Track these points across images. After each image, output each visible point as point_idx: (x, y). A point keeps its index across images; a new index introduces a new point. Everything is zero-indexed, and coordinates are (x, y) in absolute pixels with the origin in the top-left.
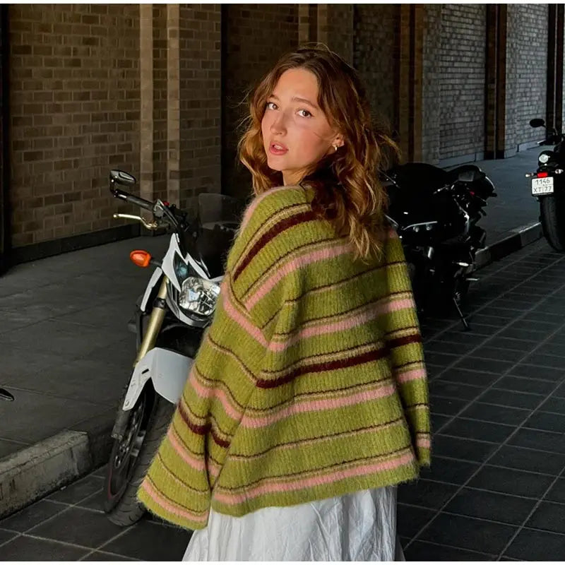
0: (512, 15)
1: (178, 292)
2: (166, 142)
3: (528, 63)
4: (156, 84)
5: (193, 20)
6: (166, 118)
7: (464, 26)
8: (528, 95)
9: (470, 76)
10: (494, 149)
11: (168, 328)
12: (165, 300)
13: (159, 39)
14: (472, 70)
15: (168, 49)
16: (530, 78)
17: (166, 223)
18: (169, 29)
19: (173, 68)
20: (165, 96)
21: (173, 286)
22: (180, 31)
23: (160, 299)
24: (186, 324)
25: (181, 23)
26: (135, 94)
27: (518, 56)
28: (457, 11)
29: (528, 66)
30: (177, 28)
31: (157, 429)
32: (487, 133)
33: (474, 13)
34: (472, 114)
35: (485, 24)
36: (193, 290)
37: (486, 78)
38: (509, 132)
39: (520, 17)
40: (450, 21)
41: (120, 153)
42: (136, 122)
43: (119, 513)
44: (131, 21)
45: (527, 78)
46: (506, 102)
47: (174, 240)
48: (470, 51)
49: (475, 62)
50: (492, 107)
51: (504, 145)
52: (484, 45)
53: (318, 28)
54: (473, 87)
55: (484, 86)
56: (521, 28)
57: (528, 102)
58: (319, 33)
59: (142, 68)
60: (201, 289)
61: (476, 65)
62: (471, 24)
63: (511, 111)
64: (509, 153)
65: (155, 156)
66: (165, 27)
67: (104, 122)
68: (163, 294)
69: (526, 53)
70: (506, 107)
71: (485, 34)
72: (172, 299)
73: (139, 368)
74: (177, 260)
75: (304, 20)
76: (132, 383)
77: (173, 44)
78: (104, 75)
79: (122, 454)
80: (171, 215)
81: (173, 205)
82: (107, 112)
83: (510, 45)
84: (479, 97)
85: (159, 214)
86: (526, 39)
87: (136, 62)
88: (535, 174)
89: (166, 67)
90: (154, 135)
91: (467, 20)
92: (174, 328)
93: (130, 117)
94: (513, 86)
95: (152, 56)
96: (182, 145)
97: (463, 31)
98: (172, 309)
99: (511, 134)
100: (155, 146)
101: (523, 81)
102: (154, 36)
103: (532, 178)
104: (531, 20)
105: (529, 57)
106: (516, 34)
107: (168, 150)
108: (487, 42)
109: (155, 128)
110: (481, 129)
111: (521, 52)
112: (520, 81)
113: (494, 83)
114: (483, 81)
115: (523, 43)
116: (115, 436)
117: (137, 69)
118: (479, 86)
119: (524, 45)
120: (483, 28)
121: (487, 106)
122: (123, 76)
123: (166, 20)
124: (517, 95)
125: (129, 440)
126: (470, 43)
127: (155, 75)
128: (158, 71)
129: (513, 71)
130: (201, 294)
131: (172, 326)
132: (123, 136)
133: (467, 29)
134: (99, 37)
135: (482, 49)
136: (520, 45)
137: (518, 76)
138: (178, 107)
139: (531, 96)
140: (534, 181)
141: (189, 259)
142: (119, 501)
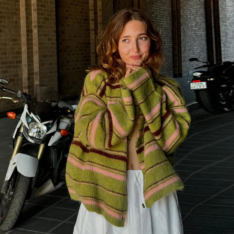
0: (183, 16)
1: (28, 129)
2: (33, 73)
3: (191, 37)
4: (28, 48)
5: (44, 21)
6: (33, 62)
7: (162, 21)
8: (192, 50)
9: (166, 42)
10: (178, 73)
11: (24, 145)
12: (22, 133)
13: (29, 29)
14: (166, 40)
15: (33, 33)
16: (192, 43)
17: (22, 100)
18: (33, 25)
19: (35, 41)
20: (32, 53)
21: (26, 127)
22: (38, 26)
23: (21, 133)
24: (32, 143)
25: (38, 22)
26: (19, 53)
27: (186, 34)
28: (159, 15)
29: (191, 38)
30: (36, 24)
31: (19, 188)
32: (174, 66)
33: (166, 16)
34: (167, 59)
35: (171, 20)
36: (34, 128)
37: (173, 43)
38: (184, 66)
39: (187, 17)
40: (156, 19)
41: (13, 78)
42: (20, 64)
43: (4, 225)
44: (16, 21)
45: (190, 43)
46: (182, 53)
47: (26, 107)
48: (165, 32)
49: (168, 37)
50: (176, 55)
51: (182, 72)
52: (171, 29)
53: (98, 23)
54: (167, 47)
55: (172, 47)
56: (187, 22)
57: (192, 53)
58: (98, 25)
59: (22, 42)
60: (38, 128)
61: (168, 38)
62: (165, 21)
63: (184, 57)
64: (184, 75)
65: (29, 79)
66: (31, 24)
67: (6, 65)
68: (22, 130)
69: (190, 32)
70: (182, 55)
71: (171, 25)
72: (25, 132)
73: (11, 162)
74: (27, 116)
75: (92, 20)
76: (9, 169)
77: (35, 31)
78: (6, 45)
79: (5, 200)
80: (24, 96)
81: (25, 92)
82: (7, 60)
83: (183, 29)
84: (170, 51)
85: (20, 96)
86: (190, 26)
87: (19, 39)
88: (192, 81)
89: (32, 41)
90: (28, 69)
91: (163, 19)
92: (27, 145)
93: (17, 62)
94: (185, 46)
95: (26, 37)
96: (40, 73)
97: (162, 24)
98: (25, 136)
99: (185, 67)
100: (29, 74)
101: (189, 44)
102: (27, 28)
103: (191, 82)
104: (192, 19)
105: (191, 34)
106: (185, 24)
107: (35, 76)
108: (173, 28)
109: (28, 67)
110: (172, 65)
111: (188, 32)
112: (188, 44)
113: (176, 45)
114: (172, 45)
115: (188, 28)
116: (2, 192)
117: (20, 42)
118: (170, 47)
119: (189, 29)
120: (171, 22)
121: (174, 55)
122: (14, 45)
123: (32, 21)
124: (187, 50)
125: (8, 193)
126: (165, 29)
127: (28, 44)
128: (29, 43)
129: (184, 40)
130: (38, 130)
131: (26, 144)
132: (15, 70)
133: (163, 23)
134: (3, 29)
135: (170, 31)
136: (187, 29)
137: (186, 42)
138: (38, 58)
139: (193, 51)
140: (191, 84)
141: (32, 115)
142: (4, 219)
